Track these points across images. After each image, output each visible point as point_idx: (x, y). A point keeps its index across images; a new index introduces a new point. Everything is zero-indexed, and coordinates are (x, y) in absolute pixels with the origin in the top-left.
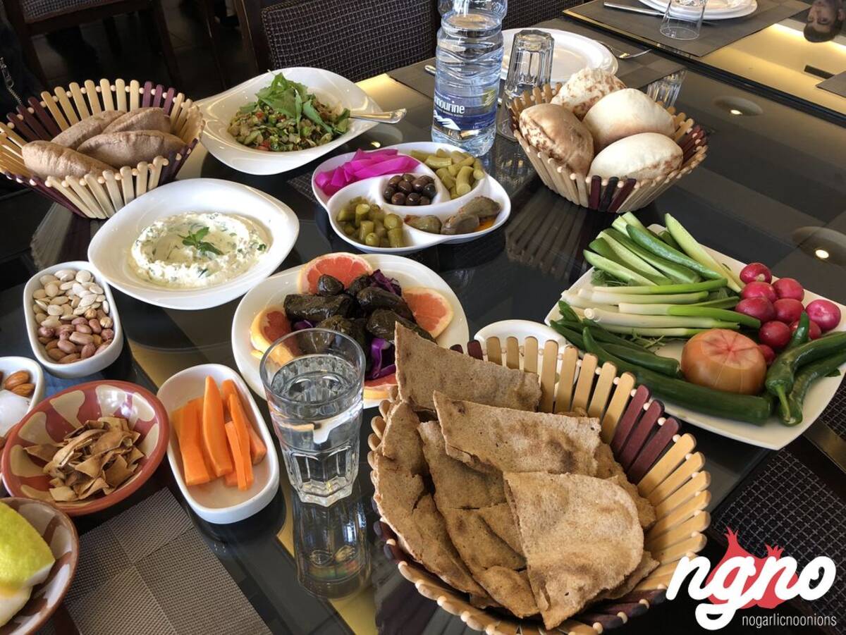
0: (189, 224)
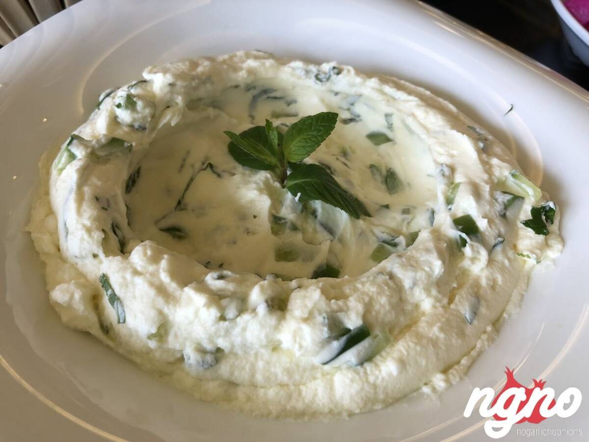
0: (249, 88)
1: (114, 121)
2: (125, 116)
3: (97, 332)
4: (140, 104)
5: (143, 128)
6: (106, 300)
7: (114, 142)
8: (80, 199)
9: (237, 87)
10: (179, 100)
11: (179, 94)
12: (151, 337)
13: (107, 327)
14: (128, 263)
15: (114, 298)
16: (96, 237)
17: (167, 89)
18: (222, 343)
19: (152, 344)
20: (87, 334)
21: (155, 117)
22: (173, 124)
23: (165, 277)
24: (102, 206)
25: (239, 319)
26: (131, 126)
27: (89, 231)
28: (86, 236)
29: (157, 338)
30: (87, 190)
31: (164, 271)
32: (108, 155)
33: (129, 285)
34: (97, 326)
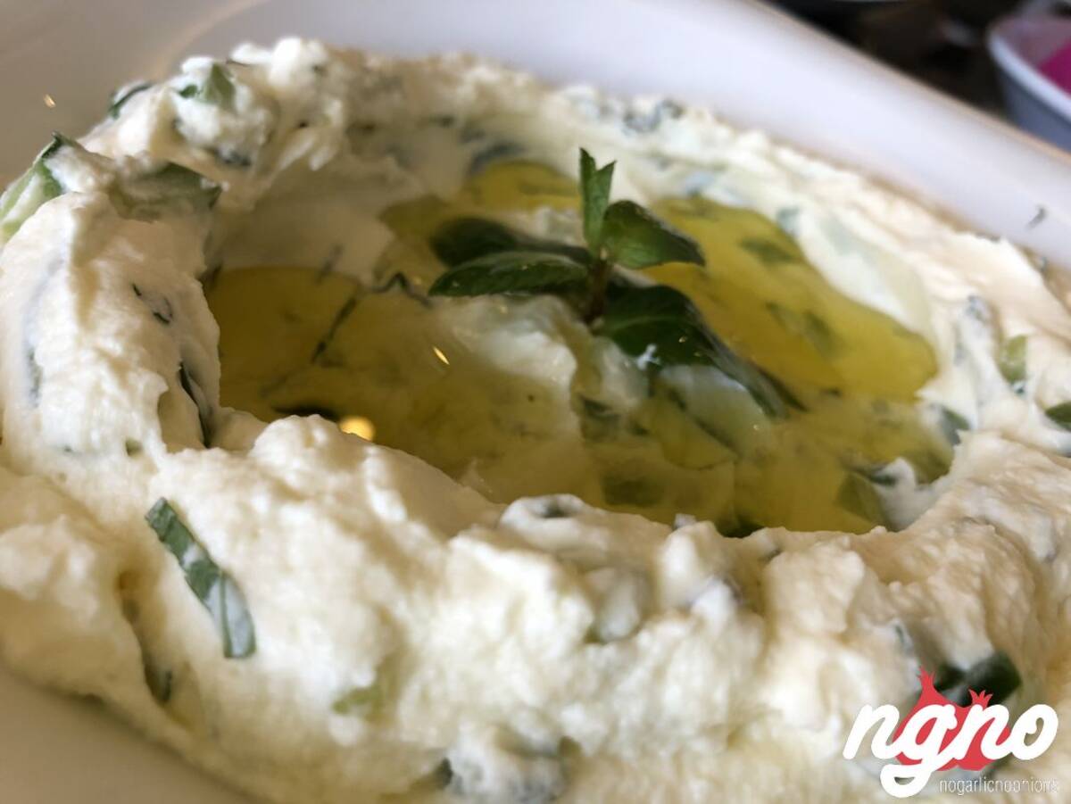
1: (170, 129)
2: (200, 119)
3: (132, 694)
4: (243, 95)
5: (240, 162)
6: (174, 583)
7: (171, 172)
8: (86, 285)
9: (446, 121)
10: (335, 110)
11: (335, 95)
12: (345, 703)
13: (169, 676)
14: (253, 467)
15: (205, 576)
16: (141, 386)
17: (308, 77)
18: (578, 722)
19: (346, 730)
20: (91, 703)
21: (275, 139)
22: (316, 163)
23: (385, 506)
24: (156, 311)
25: (644, 639)
26: (213, 151)
27: (119, 368)
28: (110, 385)
29: (367, 708)
30: (104, 267)
31: (380, 486)
32: (158, 202)
33: (261, 531)
34: (138, 672)
